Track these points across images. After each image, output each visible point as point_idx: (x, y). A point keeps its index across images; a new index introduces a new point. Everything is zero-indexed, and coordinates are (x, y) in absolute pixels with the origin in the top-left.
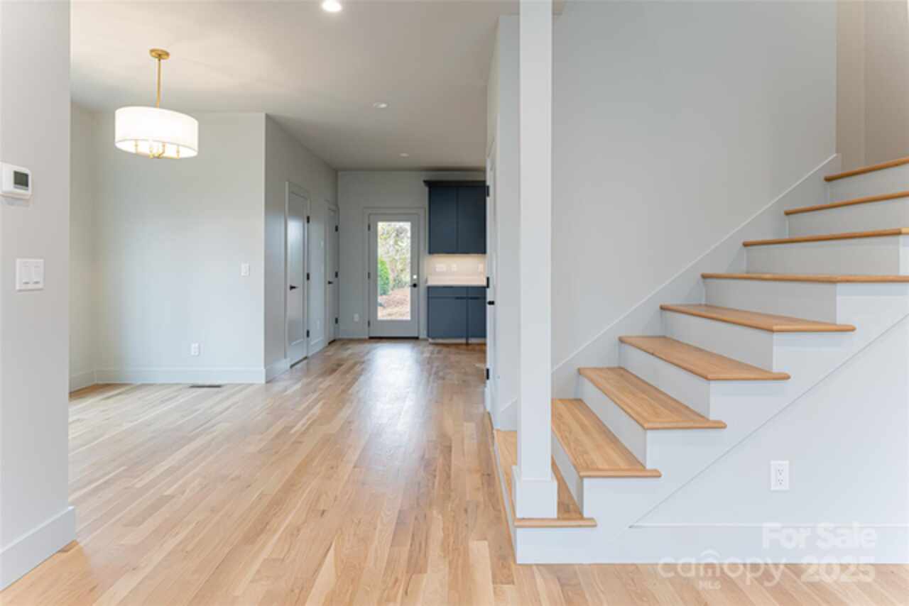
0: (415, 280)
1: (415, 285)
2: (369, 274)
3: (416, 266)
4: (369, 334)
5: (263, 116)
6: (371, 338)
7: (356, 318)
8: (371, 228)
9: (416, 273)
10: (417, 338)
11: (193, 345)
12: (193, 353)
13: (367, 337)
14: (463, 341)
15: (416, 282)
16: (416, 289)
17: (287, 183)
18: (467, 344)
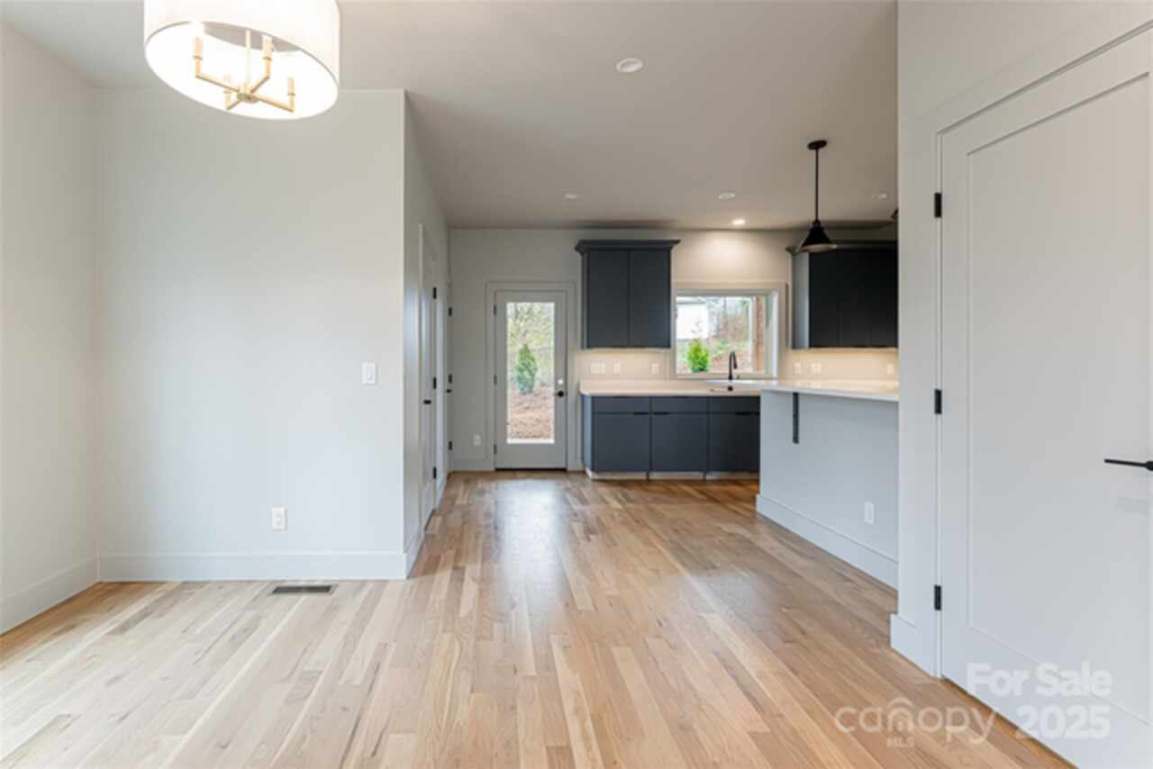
0: (561, 386)
1: (561, 394)
2: (495, 378)
3: (563, 367)
4: (495, 463)
5: (401, 93)
6: (498, 470)
7: (477, 440)
8: (498, 311)
9: (563, 375)
10: (563, 470)
11: (274, 510)
12: (274, 526)
13: (493, 469)
14: (642, 476)
15: (563, 390)
16: (563, 399)
17: (420, 226)
18: (649, 481)
